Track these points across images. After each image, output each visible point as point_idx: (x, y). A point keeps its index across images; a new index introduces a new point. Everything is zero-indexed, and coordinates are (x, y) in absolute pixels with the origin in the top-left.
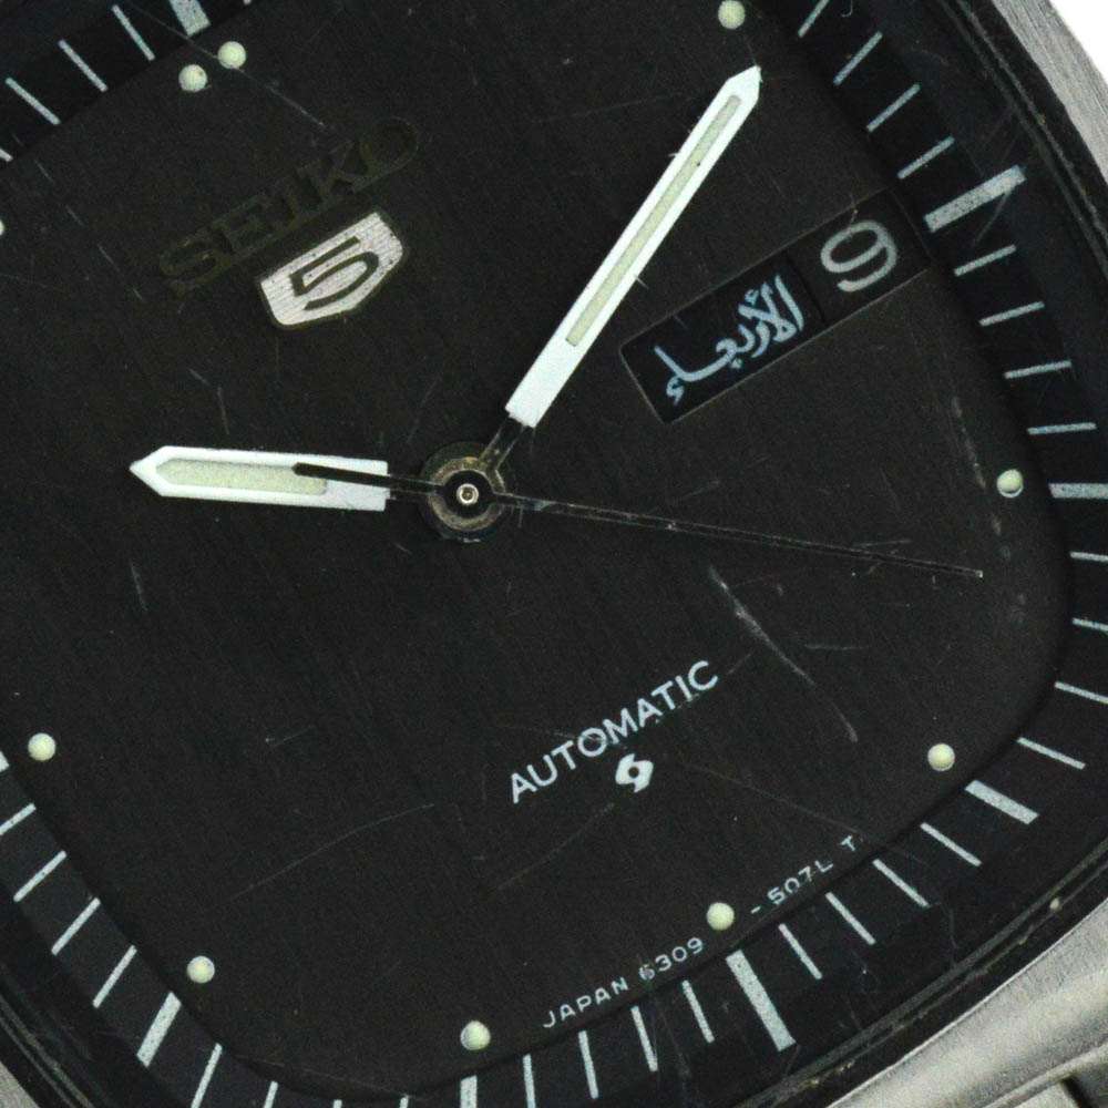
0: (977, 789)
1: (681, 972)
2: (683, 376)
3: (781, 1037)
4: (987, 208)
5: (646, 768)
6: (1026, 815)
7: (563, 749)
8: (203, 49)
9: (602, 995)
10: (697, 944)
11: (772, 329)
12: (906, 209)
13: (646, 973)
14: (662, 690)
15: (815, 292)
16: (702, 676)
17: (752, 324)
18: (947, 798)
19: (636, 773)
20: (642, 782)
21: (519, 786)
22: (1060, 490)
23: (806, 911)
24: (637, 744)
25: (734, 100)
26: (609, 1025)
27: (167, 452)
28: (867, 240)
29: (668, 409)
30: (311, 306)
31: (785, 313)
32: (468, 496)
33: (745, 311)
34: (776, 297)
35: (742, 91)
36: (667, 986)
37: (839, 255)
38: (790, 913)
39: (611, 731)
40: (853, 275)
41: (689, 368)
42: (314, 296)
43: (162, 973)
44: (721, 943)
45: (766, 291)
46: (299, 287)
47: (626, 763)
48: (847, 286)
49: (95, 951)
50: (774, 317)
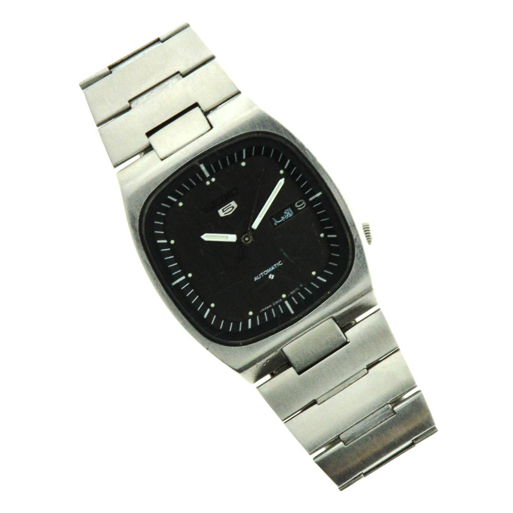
0: (318, 278)
1: (278, 304)
2: (276, 222)
3: (292, 312)
4: (317, 198)
5: (273, 276)
6: (325, 281)
7: (262, 273)
8: (209, 179)
9: (268, 307)
10: (281, 300)
11: (289, 215)
12: (306, 198)
13: (274, 304)
14: (275, 265)
15: (295, 210)
16: (281, 263)
17: (286, 214)
18: (314, 279)
19: (272, 277)
20: (272, 278)
21: (256, 279)
22: (329, 236)
23: (296, 296)
24: (272, 273)
25: (281, 183)
26: (269, 312)
27: (206, 234)
28: (301, 203)
29: (275, 227)
30: (225, 214)
31: (290, 213)
32: (247, 239)
33: (285, 213)
34: (289, 211)
35: (281, 182)
36: (277, 306)
37: (298, 204)
38: (293, 295)
39: (268, 271)
40: (300, 207)
41: (278, 220)
42: (226, 212)
43: (207, 306)
44: (284, 300)
45: (288, 210)
46: (223, 211)
47: (270, 275)
48: (299, 209)
49: (198, 303)
50: (289, 213)
